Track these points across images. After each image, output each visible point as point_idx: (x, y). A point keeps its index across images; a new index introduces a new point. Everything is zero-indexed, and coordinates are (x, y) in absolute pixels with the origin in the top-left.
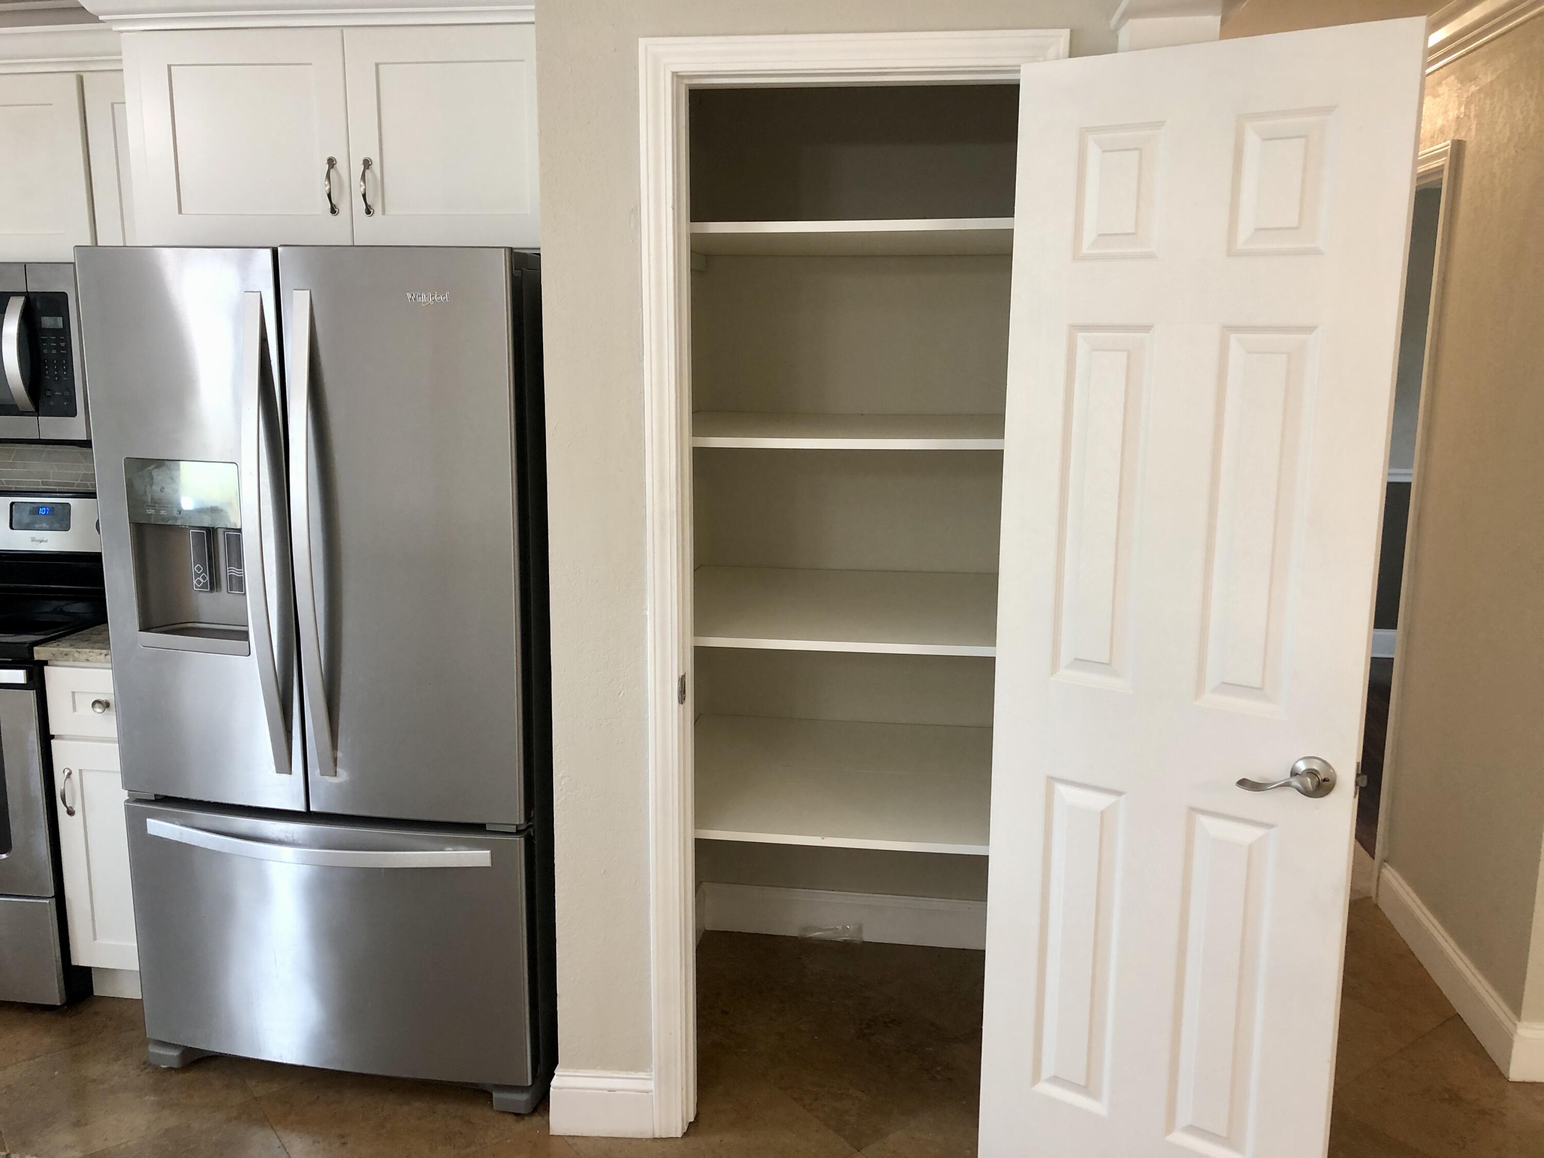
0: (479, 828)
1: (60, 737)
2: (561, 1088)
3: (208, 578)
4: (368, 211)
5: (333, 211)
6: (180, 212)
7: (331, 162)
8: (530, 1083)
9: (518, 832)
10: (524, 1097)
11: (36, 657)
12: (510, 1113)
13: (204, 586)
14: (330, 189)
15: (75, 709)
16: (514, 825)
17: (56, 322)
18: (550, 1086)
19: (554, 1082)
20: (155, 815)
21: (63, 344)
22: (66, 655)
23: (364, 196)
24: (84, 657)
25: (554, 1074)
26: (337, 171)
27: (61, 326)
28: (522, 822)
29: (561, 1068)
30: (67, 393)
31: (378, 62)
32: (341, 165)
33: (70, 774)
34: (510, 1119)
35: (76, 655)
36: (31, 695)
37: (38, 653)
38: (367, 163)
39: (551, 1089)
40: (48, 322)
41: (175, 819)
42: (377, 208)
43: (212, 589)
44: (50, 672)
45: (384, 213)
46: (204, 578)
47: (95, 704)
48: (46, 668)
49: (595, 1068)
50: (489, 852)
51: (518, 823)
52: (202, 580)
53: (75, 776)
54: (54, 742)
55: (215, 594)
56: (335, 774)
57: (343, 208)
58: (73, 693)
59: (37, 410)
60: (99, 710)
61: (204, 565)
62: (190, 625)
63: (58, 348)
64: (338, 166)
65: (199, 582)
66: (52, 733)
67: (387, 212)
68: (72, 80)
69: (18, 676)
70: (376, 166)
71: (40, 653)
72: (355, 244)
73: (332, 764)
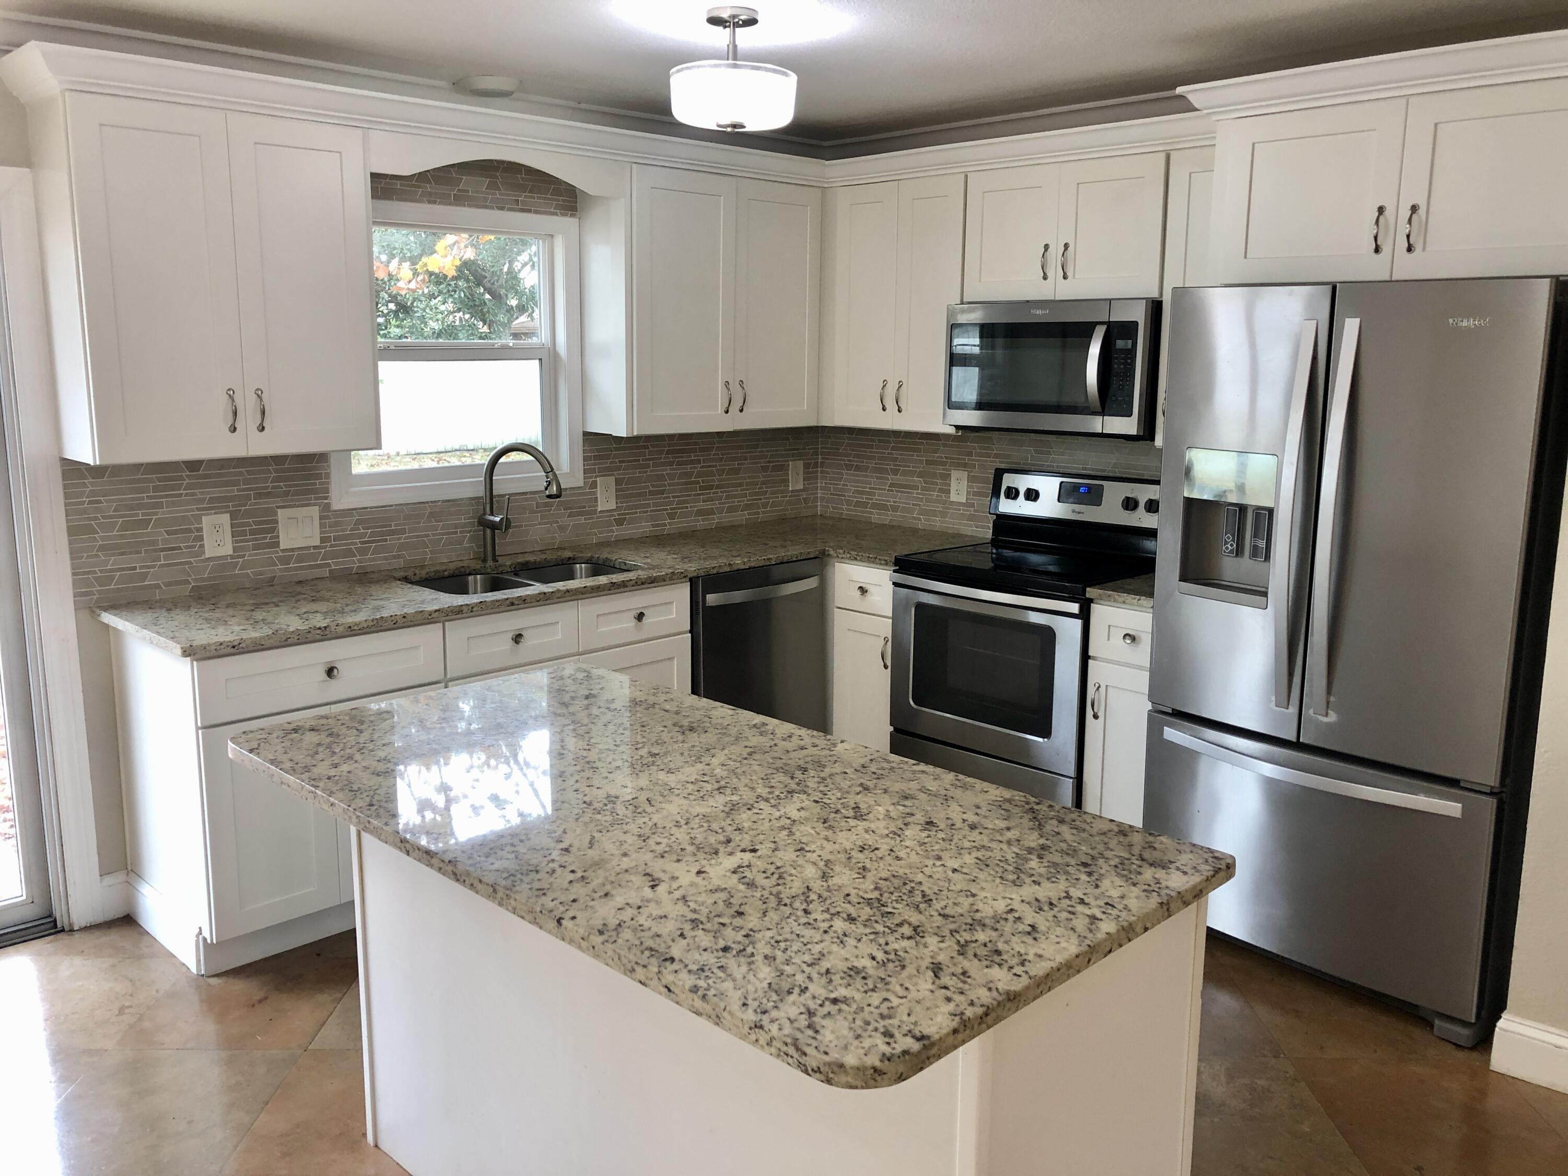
0: (1452, 782)
1: (1094, 658)
2: (1506, 1031)
3: (1235, 546)
4: (1410, 249)
5: (1377, 250)
6: (1245, 257)
7: (1381, 210)
8: (1473, 1021)
9: (1491, 794)
10: (1465, 1031)
11: (1087, 596)
12: (1451, 1042)
13: (1231, 552)
14: (1410, 231)
15: (1109, 640)
16: (1489, 786)
17: (1127, 343)
18: (1495, 1026)
19: (1500, 1024)
20: (1171, 726)
21: (1129, 361)
22: (1109, 596)
23: (1408, 236)
24: (1122, 599)
25: (1501, 1017)
26: (1386, 218)
27: (1130, 346)
28: (1497, 785)
29: (1509, 1013)
30: (1127, 399)
31: (1436, 121)
32: (1389, 213)
33: (1098, 688)
34: (1450, 1047)
35: (1117, 597)
36: (1079, 623)
37: (1089, 592)
38: (1414, 209)
39: (1497, 1029)
40: (1120, 344)
41: (1186, 730)
42: (1418, 247)
43: (1237, 555)
44: (1094, 607)
45: (1424, 249)
46: (1232, 545)
47: (1127, 637)
48: (1092, 604)
49: (1543, 1022)
50: (1460, 805)
51: (1493, 785)
52: (1229, 546)
53: (1102, 690)
54: (1090, 661)
55: (1238, 559)
56: (1327, 715)
57: (1386, 249)
58: (1109, 626)
59: (1103, 411)
60: (1128, 641)
61: (1233, 536)
62: (1216, 581)
63: (1126, 364)
64: (1386, 213)
65: (1227, 548)
66: (1091, 653)
67: (1428, 249)
68: (1163, 156)
69: (1074, 608)
70: (1422, 211)
71: (1091, 592)
72: (1393, 279)
73: (1325, 706)
